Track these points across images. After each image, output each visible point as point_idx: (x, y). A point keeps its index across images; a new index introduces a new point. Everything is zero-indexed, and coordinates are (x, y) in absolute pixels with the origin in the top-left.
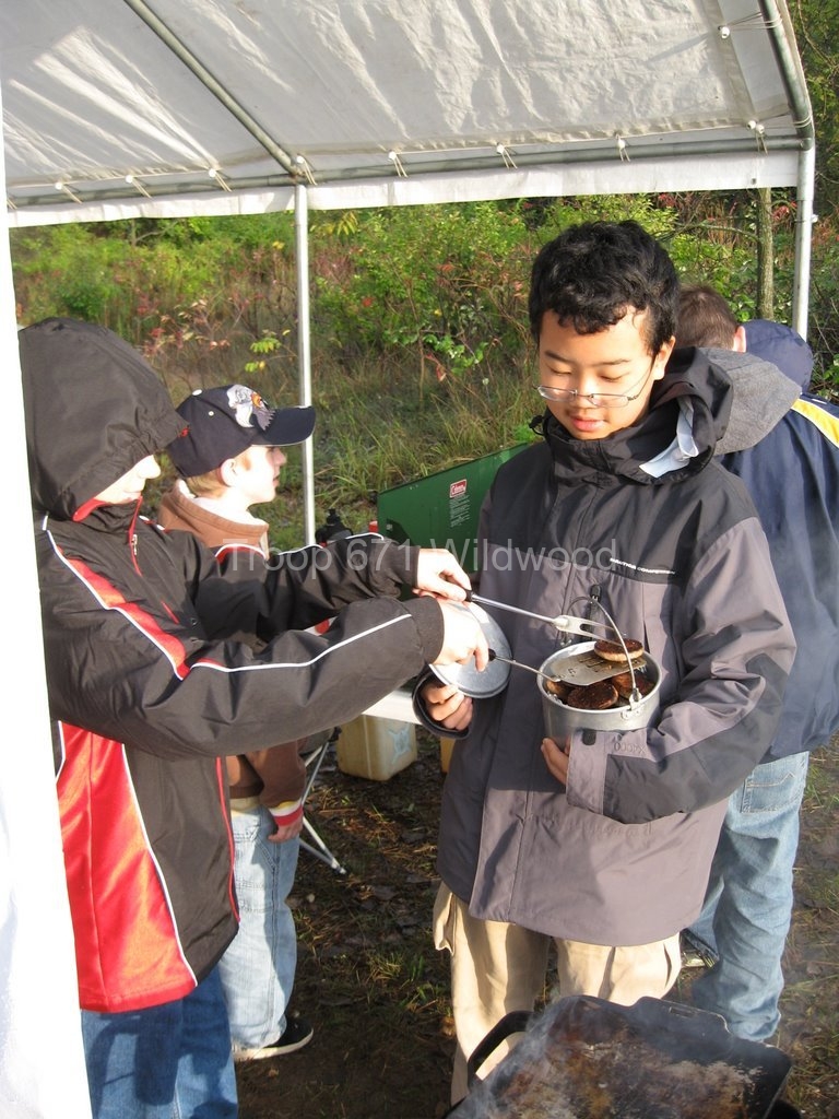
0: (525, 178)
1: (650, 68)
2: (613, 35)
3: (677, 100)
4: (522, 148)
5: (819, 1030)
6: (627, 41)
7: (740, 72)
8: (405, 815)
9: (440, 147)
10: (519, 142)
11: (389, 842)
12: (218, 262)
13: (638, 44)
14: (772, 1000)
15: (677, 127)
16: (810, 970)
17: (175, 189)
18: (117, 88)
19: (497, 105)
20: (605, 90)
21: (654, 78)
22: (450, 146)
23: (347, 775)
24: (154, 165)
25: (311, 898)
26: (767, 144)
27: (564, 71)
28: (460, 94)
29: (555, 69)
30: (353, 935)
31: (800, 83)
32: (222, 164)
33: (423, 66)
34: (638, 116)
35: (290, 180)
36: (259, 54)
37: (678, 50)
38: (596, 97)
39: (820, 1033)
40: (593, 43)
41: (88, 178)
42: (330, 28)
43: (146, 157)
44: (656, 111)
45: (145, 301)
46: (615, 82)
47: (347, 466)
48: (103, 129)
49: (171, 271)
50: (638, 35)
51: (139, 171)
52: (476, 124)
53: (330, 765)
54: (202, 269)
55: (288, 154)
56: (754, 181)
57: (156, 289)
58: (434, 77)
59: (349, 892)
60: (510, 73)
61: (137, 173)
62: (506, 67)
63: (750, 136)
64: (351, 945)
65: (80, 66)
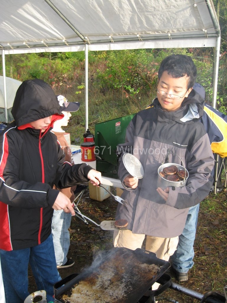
0: (145, 43)
1: (176, 15)
2: (166, 6)
3: (184, 23)
4: (144, 35)
5: (207, 269)
6: (170, 7)
7: (200, 16)
8: (106, 210)
9: (122, 35)
10: (143, 34)
11: (100, 216)
12: (72, 64)
13: (173, 8)
14: (191, 258)
15: (184, 30)
16: (206, 253)
17: (54, 45)
18: (38, 18)
19: (136, 24)
20: (164, 20)
21: (177, 17)
22: (125, 35)
23: (92, 199)
24: (49, 38)
25: (79, 230)
26: (208, 35)
27: (154, 15)
28: (127, 20)
29: (151, 15)
30: (88, 239)
31: (216, 19)
32: (66, 38)
33: (117, 13)
34: (174, 27)
35: (84, 43)
36: (75, 9)
37: (183, 10)
38: (162, 22)
39: (206, 269)
40: (161, 8)
41: (32, 41)
42: (92, 3)
43: (46, 36)
44: (178, 26)
45: (52, 75)
46: (167, 18)
47: (102, 120)
48: (35, 28)
49: (59, 67)
50: (173, 6)
51: (45, 40)
52: (131, 29)
53: (88, 197)
54: (68, 66)
55: (83, 36)
56: (204, 45)
57: (55, 72)
58: (120, 16)
59: (89, 229)
60: (139, 15)
61: (44, 40)
62: (138, 14)
63: (203, 33)
64: (88, 242)
65: (29, 12)
